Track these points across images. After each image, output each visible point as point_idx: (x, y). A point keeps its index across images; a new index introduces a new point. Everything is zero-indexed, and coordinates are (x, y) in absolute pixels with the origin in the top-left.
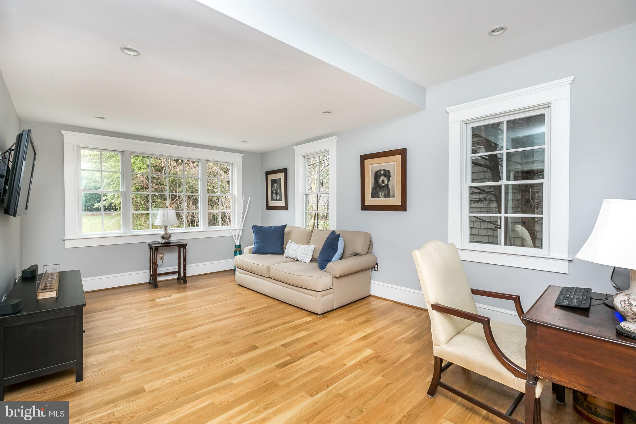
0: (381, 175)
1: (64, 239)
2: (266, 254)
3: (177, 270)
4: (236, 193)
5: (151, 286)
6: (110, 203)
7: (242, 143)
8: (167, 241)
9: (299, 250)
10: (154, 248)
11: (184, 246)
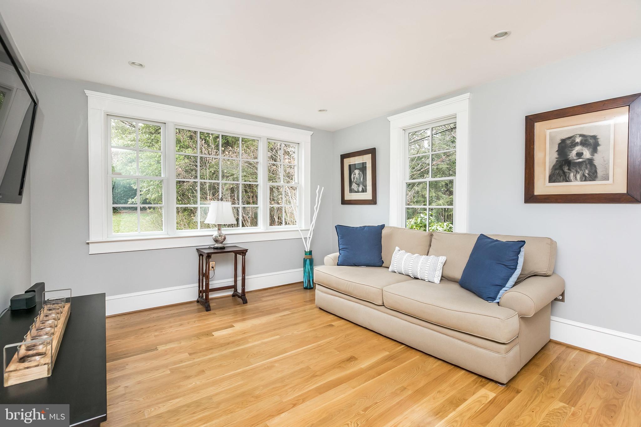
0: (574, 144)
1: (87, 242)
2: (358, 266)
3: (233, 284)
4: (303, 183)
5: (201, 307)
6: (144, 199)
7: (320, 112)
8: (221, 245)
9: (420, 262)
10: (206, 255)
11: (243, 252)
